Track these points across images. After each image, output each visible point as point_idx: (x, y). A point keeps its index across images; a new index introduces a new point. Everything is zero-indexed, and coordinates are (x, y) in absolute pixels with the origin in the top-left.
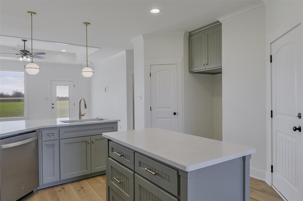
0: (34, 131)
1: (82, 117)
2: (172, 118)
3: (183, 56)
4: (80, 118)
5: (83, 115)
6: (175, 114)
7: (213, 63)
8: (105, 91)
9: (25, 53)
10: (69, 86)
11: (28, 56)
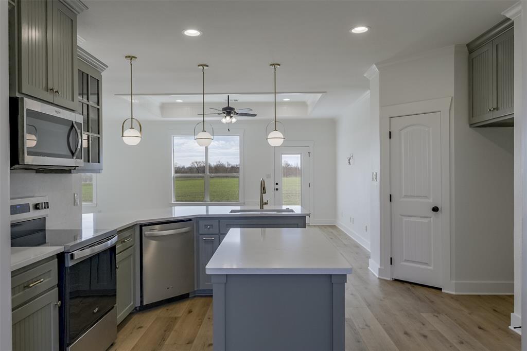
0: (190, 220)
1: (264, 206)
2: (431, 218)
3: (453, 95)
4: (262, 207)
5: (266, 204)
6: (435, 209)
7: (507, 106)
8: (349, 163)
9: (229, 111)
10: (301, 154)
11: (232, 115)
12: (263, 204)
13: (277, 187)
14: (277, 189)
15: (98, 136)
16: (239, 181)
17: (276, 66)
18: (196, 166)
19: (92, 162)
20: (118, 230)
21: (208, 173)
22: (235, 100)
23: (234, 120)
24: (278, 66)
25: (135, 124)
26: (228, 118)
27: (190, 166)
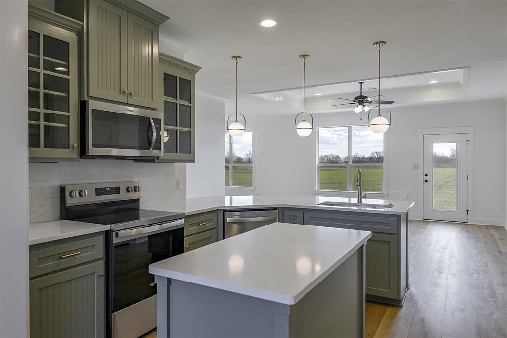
0: (275, 209)
4: (360, 200)
9: (361, 100)
10: (457, 142)
11: (365, 104)
12: (361, 198)
13: (426, 178)
14: (426, 181)
15: (190, 130)
16: (383, 172)
17: (381, 44)
18: (376, 155)
19: (180, 153)
20: (186, 215)
21: (351, 163)
22: (373, 88)
23: (367, 108)
24: (383, 44)
25: (240, 118)
26: (360, 107)
27: (370, 156)
